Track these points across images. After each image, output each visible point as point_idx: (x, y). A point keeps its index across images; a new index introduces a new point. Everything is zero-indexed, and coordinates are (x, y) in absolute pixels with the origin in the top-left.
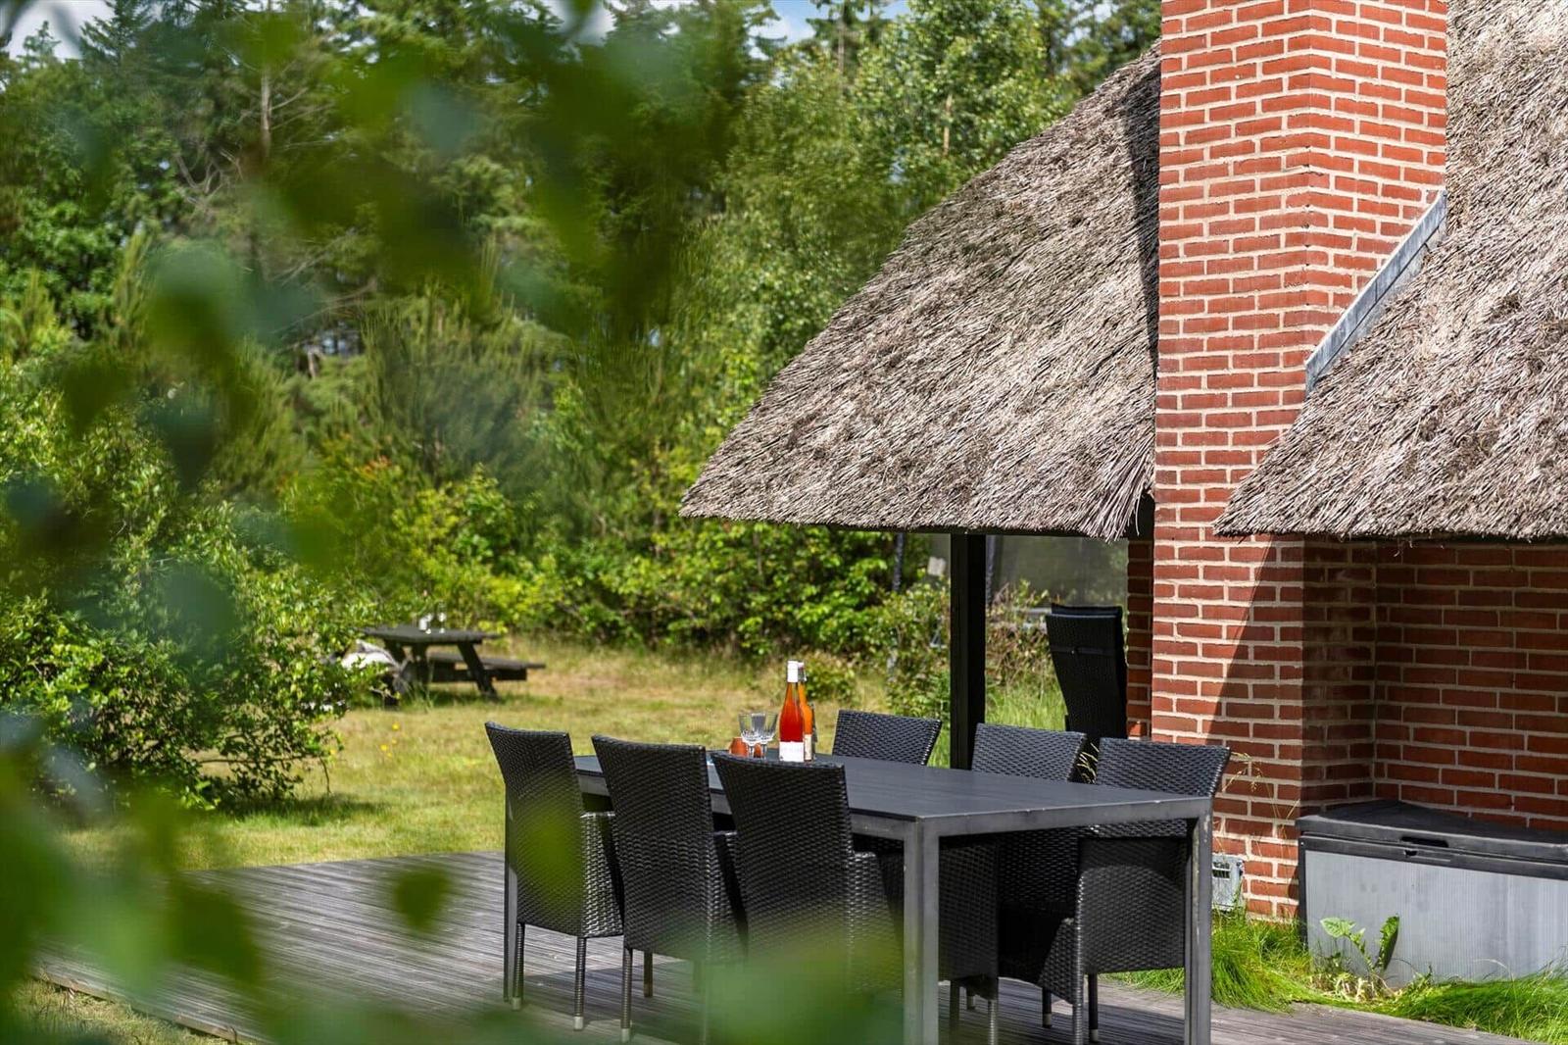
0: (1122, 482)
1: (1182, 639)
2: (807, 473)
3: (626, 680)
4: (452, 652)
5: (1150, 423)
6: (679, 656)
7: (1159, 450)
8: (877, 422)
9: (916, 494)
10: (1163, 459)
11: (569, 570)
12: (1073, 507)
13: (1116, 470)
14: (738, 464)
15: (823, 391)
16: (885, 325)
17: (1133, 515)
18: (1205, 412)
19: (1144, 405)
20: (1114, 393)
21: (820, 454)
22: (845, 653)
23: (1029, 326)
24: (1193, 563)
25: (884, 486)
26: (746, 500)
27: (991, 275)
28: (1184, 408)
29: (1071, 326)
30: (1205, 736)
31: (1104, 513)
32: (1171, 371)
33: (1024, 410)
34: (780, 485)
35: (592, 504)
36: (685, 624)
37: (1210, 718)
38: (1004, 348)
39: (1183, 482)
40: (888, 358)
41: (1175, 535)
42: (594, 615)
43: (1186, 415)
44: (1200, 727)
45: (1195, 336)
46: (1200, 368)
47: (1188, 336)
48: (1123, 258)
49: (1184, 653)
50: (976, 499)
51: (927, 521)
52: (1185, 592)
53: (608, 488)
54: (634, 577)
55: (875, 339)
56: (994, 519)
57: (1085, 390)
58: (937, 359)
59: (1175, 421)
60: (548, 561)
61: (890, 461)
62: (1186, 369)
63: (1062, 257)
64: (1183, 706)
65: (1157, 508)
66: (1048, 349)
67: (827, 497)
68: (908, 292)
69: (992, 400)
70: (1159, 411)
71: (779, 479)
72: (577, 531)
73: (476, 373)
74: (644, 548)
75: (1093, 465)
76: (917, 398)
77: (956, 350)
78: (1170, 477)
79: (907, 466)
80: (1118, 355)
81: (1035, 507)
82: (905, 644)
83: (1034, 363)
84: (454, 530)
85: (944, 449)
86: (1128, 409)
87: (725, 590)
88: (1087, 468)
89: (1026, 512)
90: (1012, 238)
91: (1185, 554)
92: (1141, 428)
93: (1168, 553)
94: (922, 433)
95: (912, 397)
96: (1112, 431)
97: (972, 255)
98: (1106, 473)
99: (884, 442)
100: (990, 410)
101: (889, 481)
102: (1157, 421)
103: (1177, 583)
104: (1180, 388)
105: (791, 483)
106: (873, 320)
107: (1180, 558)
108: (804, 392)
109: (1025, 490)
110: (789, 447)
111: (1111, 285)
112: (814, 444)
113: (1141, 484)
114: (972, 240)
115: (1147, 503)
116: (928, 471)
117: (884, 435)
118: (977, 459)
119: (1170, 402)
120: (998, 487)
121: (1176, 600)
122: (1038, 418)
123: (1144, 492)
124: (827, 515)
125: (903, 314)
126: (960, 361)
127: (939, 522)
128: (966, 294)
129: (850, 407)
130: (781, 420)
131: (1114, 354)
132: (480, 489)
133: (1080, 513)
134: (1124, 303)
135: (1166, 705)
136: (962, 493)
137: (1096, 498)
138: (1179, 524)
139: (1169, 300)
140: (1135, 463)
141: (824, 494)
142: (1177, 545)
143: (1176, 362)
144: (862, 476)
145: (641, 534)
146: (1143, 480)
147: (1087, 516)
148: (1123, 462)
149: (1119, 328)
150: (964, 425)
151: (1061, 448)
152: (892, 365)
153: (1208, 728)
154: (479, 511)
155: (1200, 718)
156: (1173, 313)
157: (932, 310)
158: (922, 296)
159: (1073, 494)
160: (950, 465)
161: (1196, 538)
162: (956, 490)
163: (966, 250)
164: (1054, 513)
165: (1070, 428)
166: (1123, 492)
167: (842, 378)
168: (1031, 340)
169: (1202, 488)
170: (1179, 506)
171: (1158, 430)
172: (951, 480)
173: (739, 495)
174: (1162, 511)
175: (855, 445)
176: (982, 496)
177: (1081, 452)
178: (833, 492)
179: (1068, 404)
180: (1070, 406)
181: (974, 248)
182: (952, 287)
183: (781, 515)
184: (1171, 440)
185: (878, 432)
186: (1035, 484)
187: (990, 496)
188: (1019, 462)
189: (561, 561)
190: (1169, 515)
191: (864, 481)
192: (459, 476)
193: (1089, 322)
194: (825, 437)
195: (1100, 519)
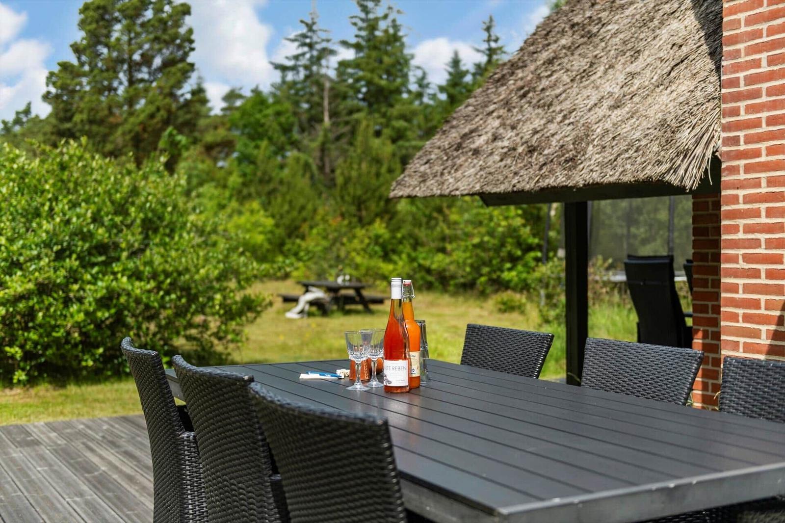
0: (697, 143)
1: (747, 266)
2: (467, 164)
3: (432, 304)
4: (351, 292)
5: (716, 101)
6: (455, 294)
7: (724, 121)
8: (513, 128)
9: (538, 166)
10: (726, 128)
11: (412, 260)
12: (659, 163)
13: (693, 134)
14: (426, 163)
15: (480, 116)
16: (520, 75)
17: (706, 170)
18: (764, 86)
19: (710, 89)
20: (683, 86)
21: (476, 152)
22: (521, 291)
23: (616, 58)
24: (755, 206)
25: (516, 165)
26: (428, 183)
27: (590, 36)
28: (746, 85)
29: (647, 53)
30: (769, 342)
31: (684, 167)
32: (735, 58)
33: (616, 107)
34: (449, 173)
35: (422, 234)
36: (457, 281)
37: (773, 327)
38: (599, 74)
39: (746, 143)
40: (522, 92)
41: (739, 185)
42: (423, 278)
43: (749, 91)
44: (764, 335)
45: (755, 27)
46: (760, 52)
47: (749, 29)
48: (683, 8)
49: (748, 277)
50: (581, 166)
51: (545, 184)
52: (749, 229)
53: (429, 227)
54: (438, 261)
55: (514, 84)
56: (596, 177)
57: (661, 87)
58: (553, 86)
59: (738, 97)
60: (404, 256)
61: (520, 150)
62: (747, 54)
63: (638, 17)
64: (747, 318)
65: (724, 166)
66: (631, 68)
67: (478, 176)
68: (535, 55)
69: (592, 103)
70: (724, 91)
71: (449, 169)
72: (417, 244)
73: (377, 183)
74: (443, 250)
75: (673, 132)
76: (540, 111)
77: (566, 79)
78: (735, 141)
79: (531, 150)
80: (686, 61)
81: (629, 166)
82: (547, 286)
83: (621, 78)
84: (369, 245)
85: (557, 137)
86: (698, 94)
87: (472, 266)
88: (669, 134)
89: (621, 169)
90: (603, 15)
91: (748, 199)
92: (711, 105)
93: (735, 199)
94: (542, 130)
95: (537, 111)
96: (686, 108)
97: (576, 28)
98: (685, 137)
99: (518, 139)
100: (590, 110)
101: (519, 161)
102: (722, 99)
103: (741, 222)
104: (742, 71)
105: (456, 170)
106: (513, 74)
107: (745, 203)
108: (468, 118)
109: (619, 155)
110: (457, 150)
111: (675, 25)
112: (473, 146)
113: (711, 146)
114: (576, 20)
115: (716, 162)
116: (546, 152)
117: (517, 135)
118: (583, 139)
119: (734, 83)
120: (597, 156)
121: (741, 235)
122: (627, 109)
123: (714, 153)
124: (478, 187)
125: (532, 67)
126: (569, 86)
127: (555, 184)
128: (571, 49)
129: (497, 123)
130: (454, 135)
131: (682, 61)
132: (379, 228)
133: (664, 168)
134: (685, 33)
135: (734, 317)
136: (572, 162)
137: (677, 156)
138: (742, 176)
139: (732, 4)
140: (707, 130)
141: (476, 174)
142: (741, 193)
143: (738, 51)
144: (501, 160)
145: (441, 245)
146: (712, 144)
147: (671, 168)
148: (697, 129)
149: (683, 48)
150: (571, 120)
151: (645, 124)
152: (524, 96)
153: (771, 336)
154: (378, 237)
155: (764, 328)
156: (735, 13)
157: (550, 62)
158: (545, 55)
159: (658, 153)
160: (562, 146)
161: (758, 185)
162: (566, 161)
163: (573, 26)
164: (643, 169)
165: (651, 112)
166: (699, 151)
167: (492, 107)
168: (619, 67)
169: (763, 146)
170: (742, 163)
171: (723, 106)
172: (563, 155)
173: (424, 181)
174: (727, 168)
175: (499, 144)
176: (587, 164)
177: (663, 123)
178: (482, 173)
179: (649, 98)
180: (650, 100)
181: (578, 24)
182: (564, 47)
183: (448, 191)
184: (735, 112)
185: (513, 134)
186: (627, 151)
187: (592, 162)
188: (614, 138)
189: (409, 255)
190: (734, 170)
191: (503, 164)
192: (371, 223)
193: (660, 49)
194: (479, 142)
195: (681, 172)
